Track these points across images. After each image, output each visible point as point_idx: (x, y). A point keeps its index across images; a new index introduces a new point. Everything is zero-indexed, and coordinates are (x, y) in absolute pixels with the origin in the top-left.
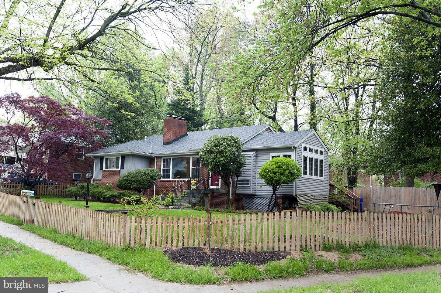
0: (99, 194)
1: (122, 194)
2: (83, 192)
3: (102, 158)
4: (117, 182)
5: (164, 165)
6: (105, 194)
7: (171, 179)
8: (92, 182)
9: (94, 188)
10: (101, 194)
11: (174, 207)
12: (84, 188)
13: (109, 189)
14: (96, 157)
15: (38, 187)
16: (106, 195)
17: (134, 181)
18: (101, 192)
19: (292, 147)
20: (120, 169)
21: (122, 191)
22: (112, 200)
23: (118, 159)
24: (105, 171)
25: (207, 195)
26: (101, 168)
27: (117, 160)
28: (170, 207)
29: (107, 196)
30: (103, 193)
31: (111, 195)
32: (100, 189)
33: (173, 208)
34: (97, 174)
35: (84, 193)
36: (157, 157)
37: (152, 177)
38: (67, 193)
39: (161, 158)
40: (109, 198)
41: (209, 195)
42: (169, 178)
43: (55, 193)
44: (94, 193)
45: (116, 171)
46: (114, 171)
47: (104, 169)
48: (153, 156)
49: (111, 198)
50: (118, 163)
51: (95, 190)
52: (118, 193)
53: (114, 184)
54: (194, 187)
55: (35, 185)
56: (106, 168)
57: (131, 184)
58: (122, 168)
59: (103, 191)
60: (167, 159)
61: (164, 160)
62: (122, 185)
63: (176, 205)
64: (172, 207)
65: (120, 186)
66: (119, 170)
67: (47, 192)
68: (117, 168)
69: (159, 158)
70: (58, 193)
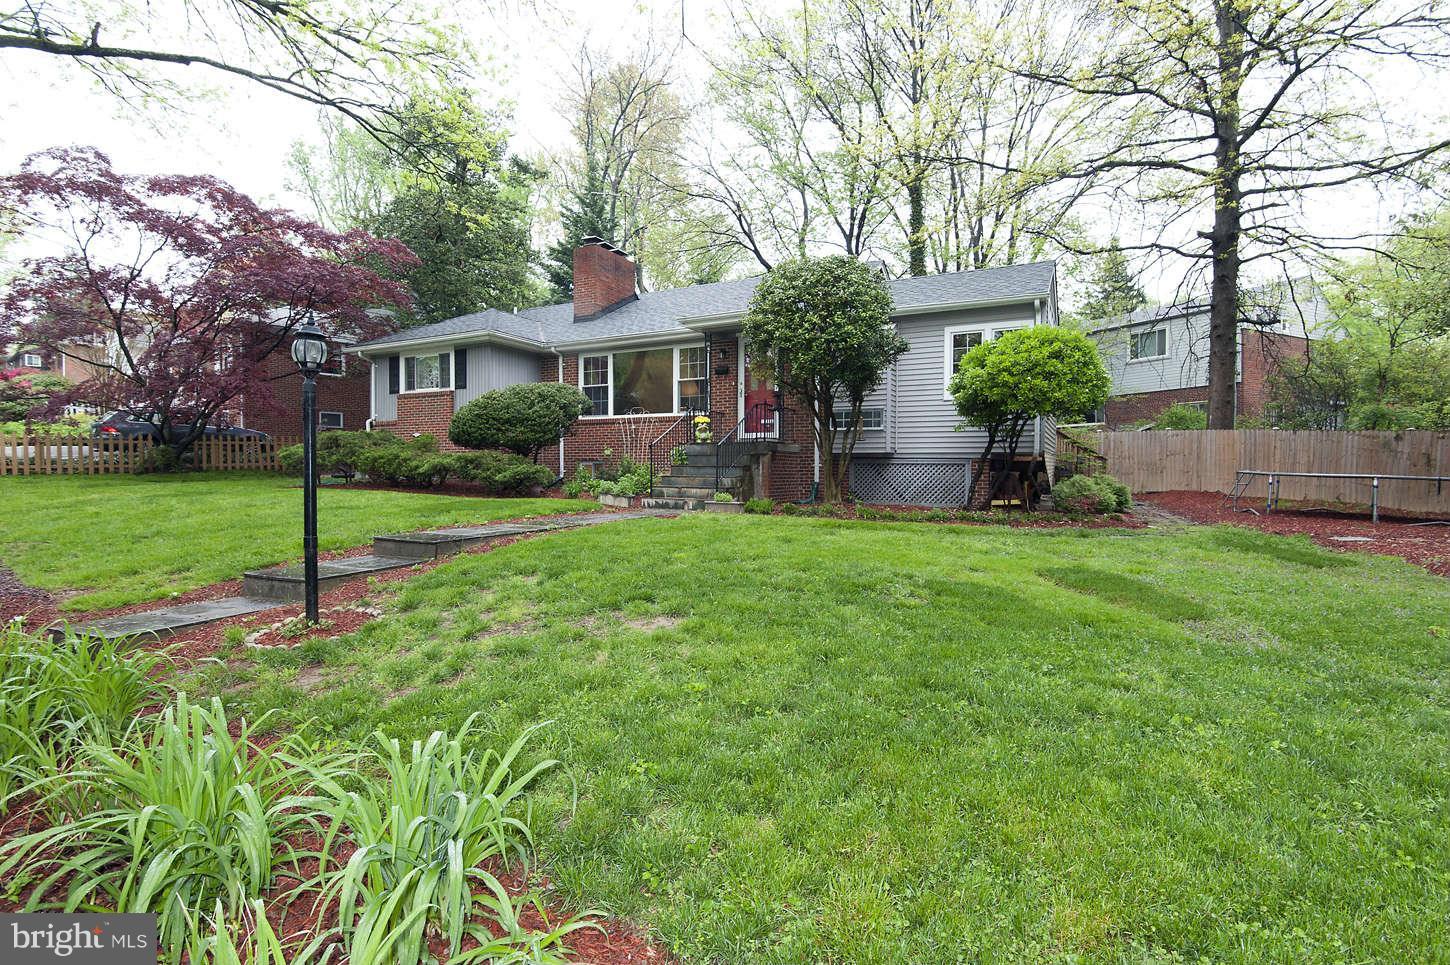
0: (390, 465)
1: (471, 461)
2: (334, 457)
3: (393, 360)
4: (449, 425)
5: (586, 376)
6: (414, 463)
7: (611, 415)
8: (368, 429)
9: (375, 444)
10: (400, 464)
11: (660, 501)
12: (338, 446)
13: (425, 447)
14: (376, 357)
15: (204, 447)
16: (417, 467)
17: (508, 421)
18: (397, 457)
19: (1037, 303)
20: (452, 388)
21: (470, 454)
22: (436, 479)
23: (444, 358)
24: (404, 397)
25: (758, 459)
26: (394, 389)
27: (442, 363)
28: (645, 501)
29: (421, 470)
30: (405, 460)
31: (434, 467)
32: (394, 449)
33: (658, 506)
34: (382, 407)
35: (338, 462)
36: (564, 354)
37: (564, 407)
38: (284, 464)
39: (575, 354)
40: (428, 475)
41: (766, 459)
42: (605, 412)
43: (261, 464)
44: (375, 460)
45: (442, 394)
46: (435, 395)
47: (402, 390)
48: (553, 349)
49: (433, 475)
50: (445, 370)
51: (379, 452)
52: (459, 458)
53: (441, 431)
54: (703, 435)
55: (191, 443)
56: (410, 385)
57: (499, 430)
58: (461, 383)
59: (403, 455)
60: (596, 360)
61: (587, 362)
62: (469, 435)
63: (662, 495)
64: (652, 501)
65: (460, 439)
66: (452, 392)
67: (233, 462)
68: (443, 386)
69: (571, 356)
70: (269, 464)
